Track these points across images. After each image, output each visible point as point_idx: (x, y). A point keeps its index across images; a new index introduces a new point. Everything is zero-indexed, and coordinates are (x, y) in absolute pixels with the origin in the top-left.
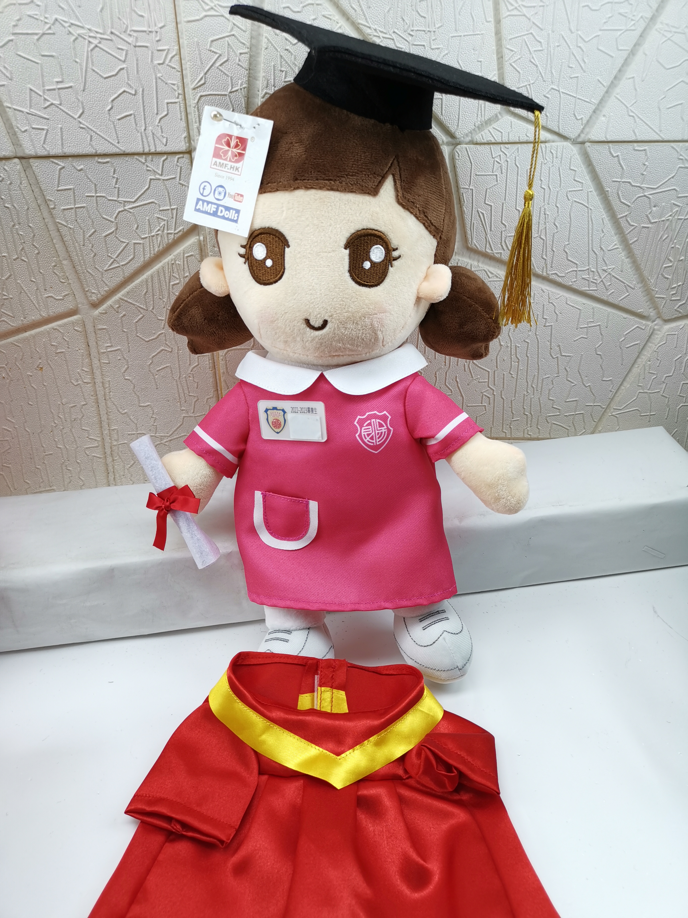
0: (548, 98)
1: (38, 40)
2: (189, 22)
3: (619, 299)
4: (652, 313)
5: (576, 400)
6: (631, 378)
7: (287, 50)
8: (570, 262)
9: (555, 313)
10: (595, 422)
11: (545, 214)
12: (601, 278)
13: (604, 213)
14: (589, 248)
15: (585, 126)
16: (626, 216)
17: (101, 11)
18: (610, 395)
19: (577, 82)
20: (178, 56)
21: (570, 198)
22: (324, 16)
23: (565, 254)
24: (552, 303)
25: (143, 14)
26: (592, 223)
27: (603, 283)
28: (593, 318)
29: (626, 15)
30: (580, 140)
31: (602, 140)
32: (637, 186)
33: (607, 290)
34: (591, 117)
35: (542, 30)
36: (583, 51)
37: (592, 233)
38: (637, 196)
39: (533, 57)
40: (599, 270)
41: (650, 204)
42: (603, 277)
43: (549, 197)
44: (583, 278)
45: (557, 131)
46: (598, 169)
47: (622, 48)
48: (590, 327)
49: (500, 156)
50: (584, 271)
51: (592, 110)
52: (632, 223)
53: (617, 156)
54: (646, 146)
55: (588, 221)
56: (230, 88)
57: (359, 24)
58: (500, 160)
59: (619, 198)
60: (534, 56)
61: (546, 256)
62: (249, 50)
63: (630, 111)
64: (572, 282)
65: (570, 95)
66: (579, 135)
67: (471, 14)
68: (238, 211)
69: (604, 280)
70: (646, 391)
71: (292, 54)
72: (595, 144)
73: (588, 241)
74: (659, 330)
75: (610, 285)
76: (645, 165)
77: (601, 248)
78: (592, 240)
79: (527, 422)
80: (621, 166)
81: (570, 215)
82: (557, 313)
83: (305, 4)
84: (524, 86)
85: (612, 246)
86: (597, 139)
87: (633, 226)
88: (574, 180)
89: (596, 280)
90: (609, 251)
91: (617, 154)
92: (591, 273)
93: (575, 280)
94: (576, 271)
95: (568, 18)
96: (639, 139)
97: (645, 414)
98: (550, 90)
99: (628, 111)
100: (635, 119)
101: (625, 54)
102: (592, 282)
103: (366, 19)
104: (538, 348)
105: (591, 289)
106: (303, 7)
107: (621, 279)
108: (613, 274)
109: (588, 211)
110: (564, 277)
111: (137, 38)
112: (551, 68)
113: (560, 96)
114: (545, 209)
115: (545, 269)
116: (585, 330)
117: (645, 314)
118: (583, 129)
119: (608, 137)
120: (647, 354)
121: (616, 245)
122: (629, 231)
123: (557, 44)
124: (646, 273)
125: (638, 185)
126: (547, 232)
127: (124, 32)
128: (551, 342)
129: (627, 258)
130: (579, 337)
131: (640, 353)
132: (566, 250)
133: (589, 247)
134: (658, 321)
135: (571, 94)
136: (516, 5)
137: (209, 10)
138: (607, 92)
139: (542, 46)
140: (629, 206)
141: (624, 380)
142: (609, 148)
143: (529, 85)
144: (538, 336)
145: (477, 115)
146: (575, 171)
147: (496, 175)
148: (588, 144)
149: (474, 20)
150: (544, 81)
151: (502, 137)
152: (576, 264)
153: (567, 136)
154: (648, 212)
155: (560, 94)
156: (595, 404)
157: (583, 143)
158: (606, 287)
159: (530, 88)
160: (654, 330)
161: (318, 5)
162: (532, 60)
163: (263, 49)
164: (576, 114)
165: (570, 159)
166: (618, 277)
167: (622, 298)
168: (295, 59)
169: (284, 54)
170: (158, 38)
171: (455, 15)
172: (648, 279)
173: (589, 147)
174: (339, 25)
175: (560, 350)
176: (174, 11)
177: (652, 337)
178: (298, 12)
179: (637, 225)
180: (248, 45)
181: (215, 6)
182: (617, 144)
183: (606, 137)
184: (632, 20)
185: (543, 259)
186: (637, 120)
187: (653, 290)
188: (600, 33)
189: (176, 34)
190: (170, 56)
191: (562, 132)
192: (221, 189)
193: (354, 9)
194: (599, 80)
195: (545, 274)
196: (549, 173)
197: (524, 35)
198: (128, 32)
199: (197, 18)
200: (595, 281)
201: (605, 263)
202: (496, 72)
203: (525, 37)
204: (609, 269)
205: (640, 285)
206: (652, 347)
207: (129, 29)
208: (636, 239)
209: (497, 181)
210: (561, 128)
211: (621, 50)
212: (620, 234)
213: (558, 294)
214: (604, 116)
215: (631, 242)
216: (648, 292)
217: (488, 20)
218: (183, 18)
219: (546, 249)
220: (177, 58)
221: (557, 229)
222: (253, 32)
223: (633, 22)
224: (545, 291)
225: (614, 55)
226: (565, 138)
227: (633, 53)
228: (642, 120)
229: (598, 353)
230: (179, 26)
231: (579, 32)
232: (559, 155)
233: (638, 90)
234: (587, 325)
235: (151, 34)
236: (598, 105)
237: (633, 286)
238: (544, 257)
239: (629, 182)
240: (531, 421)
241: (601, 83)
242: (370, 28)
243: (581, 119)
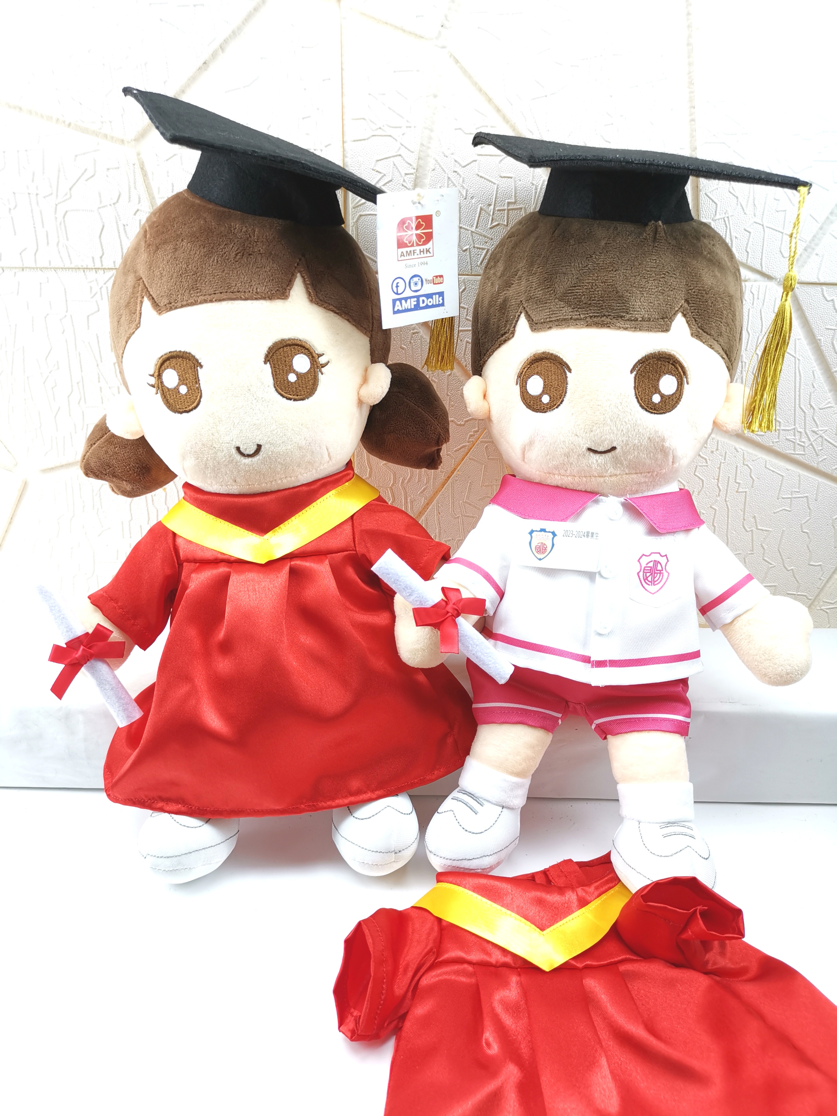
0: (749, 232)
2: (355, 141)
5: (775, 586)
7: (456, 172)
9: (751, 477)
12: (810, 440)
13: (815, 364)
14: (796, 405)
18: (819, 584)
19: (785, 217)
24: (747, 465)
26: (801, 376)
27: (813, 447)
28: (799, 488)
31: (813, 281)
33: (817, 456)
37: (800, 387)
40: (807, 431)
42: (812, 440)
43: (748, 342)
44: (787, 439)
45: (759, 269)
46: (808, 315)
48: (795, 498)
50: (788, 430)
51: (803, 248)
53: (832, 300)
55: (795, 373)
59: (832, 349)
62: (415, 170)
64: (775, 443)
65: (776, 231)
68: (441, 294)
69: (813, 443)
71: (460, 176)
72: (806, 284)
73: (796, 396)
75: (822, 450)
77: (811, 406)
78: (798, 398)
82: (754, 477)
85: (824, 404)
86: (808, 280)
89: (804, 442)
90: (820, 409)
91: (832, 297)
92: (798, 434)
93: (778, 440)
98: (752, 224)
102: (798, 444)
104: (728, 517)
105: (797, 452)
107: (835, 443)
108: (825, 437)
109: (795, 362)
110: (764, 435)
112: (754, 199)
113: (764, 231)
116: (789, 501)
119: (820, 278)
121: (829, 402)
128: (744, 512)
130: (781, 509)
133: (795, 402)
135: (777, 229)
137: (376, 129)
138: (820, 229)
142: (822, 291)
143: (728, 217)
144: (729, 503)
148: (797, 285)
150: (746, 214)
152: (779, 422)
153: (773, 277)
155: (764, 228)
158: (816, 452)
159: (729, 220)
162: (732, 191)
163: (430, 170)
164: (783, 252)
166: (830, 441)
167: (836, 466)
168: (463, 181)
169: (452, 176)
175: (756, 523)
180: (415, 165)
181: (383, 125)
182: (832, 286)
183: (818, 279)
188: (813, 164)
189: (341, 153)
191: (765, 270)
192: (416, 279)
194: (811, 215)
199: (365, 137)
200: (802, 444)
201: (816, 423)
204: (821, 430)
210: (764, 266)
212: (835, 391)
213: (756, 456)
214: (817, 255)
218: (351, 137)
222: (421, 153)
224: (740, 450)
226: (769, 278)
229: (805, 530)
230: (345, 145)
232: (761, 296)
234: (791, 495)
236: (810, 243)
241: (814, 218)
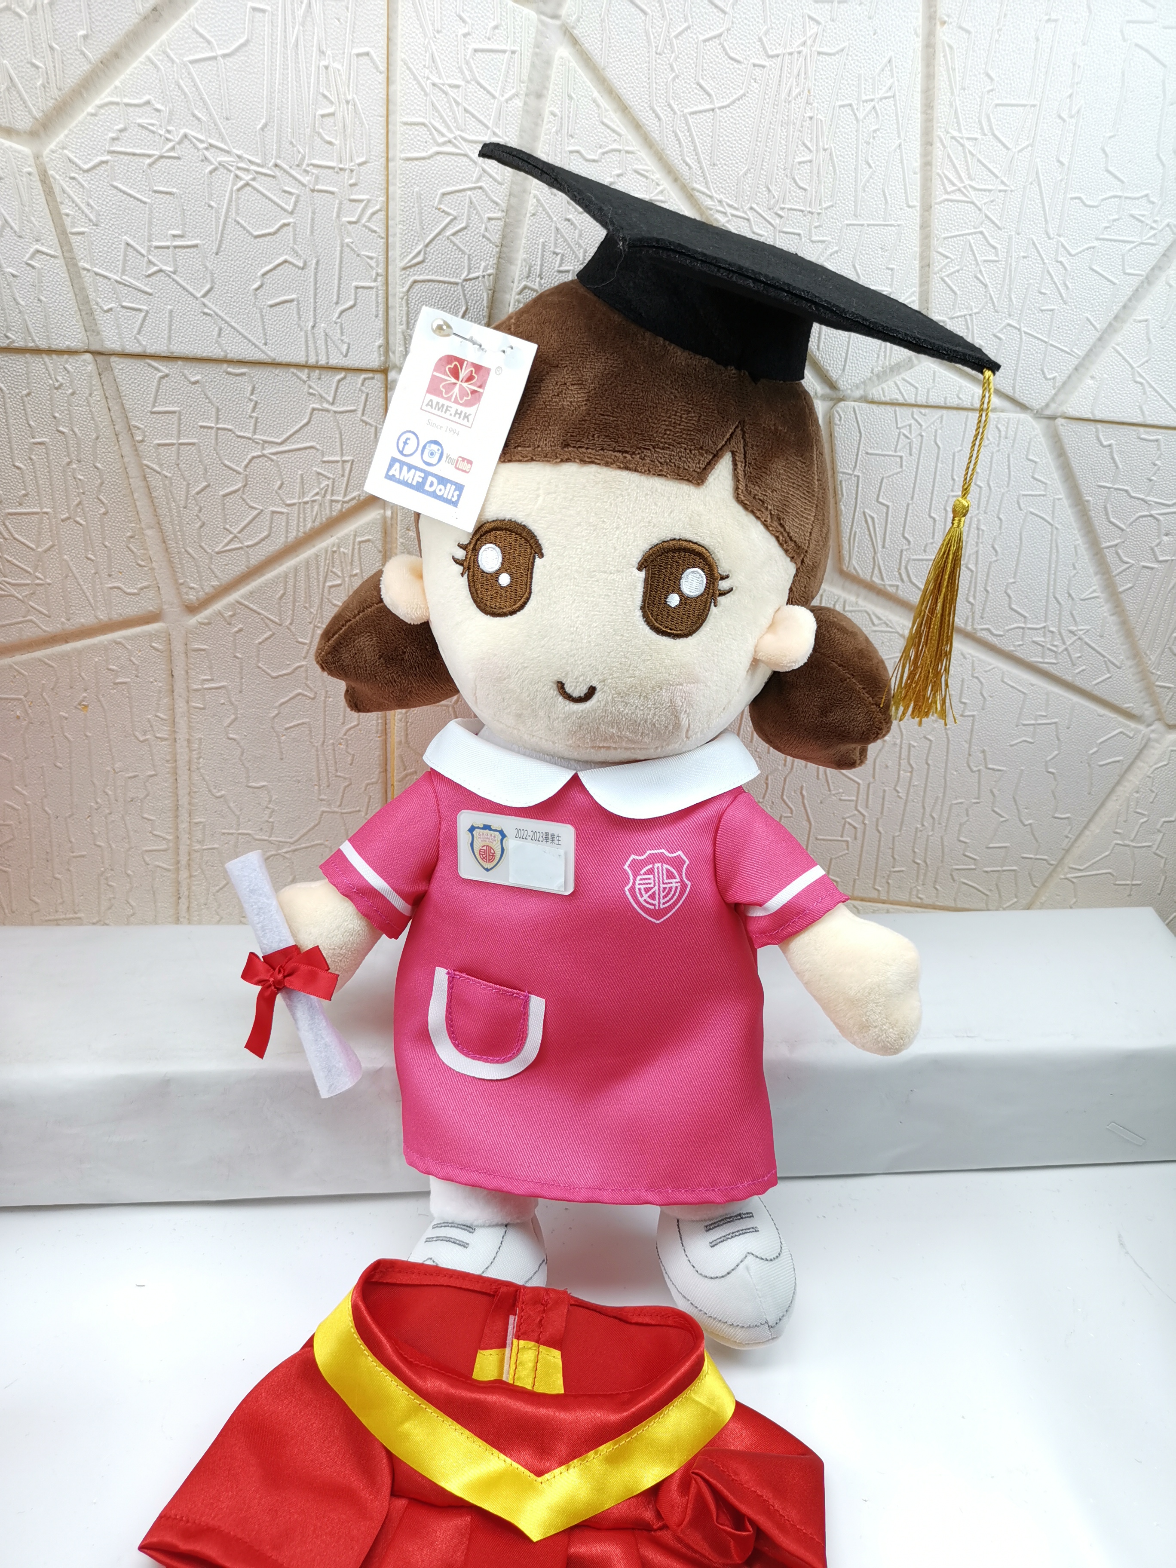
0: (1000, 339)
1: (150, 165)
2: (408, 159)
3: (1094, 683)
4: (1148, 711)
5: (1005, 847)
6: (1104, 816)
7: (569, 220)
8: (1013, 613)
9: (982, 695)
10: (1035, 886)
11: (978, 529)
12: (1064, 643)
13: (1078, 536)
14: (1048, 593)
15: (1059, 390)
16: (1116, 545)
17: (262, 129)
18: (1065, 844)
19: (1052, 319)
20: (383, 213)
21: (1022, 506)
22: (636, 171)
23: (1007, 598)
24: (977, 678)
25: (333, 140)
26: (1057, 551)
27: (1068, 653)
28: (1046, 710)
29: (1143, 219)
30: (1048, 412)
31: (1086, 416)
32: (1138, 499)
33: (1074, 665)
34: (1069, 377)
35: (999, 228)
36: (1066, 269)
37: (1056, 567)
38: (1138, 515)
39: (980, 271)
40: (1063, 631)
41: (1159, 529)
42: (1068, 643)
43: (988, 501)
44: (1034, 642)
45: (1010, 394)
46: (1075, 463)
47: (1132, 271)
48: (1040, 724)
49: (910, 426)
50: (1036, 629)
51: (1073, 366)
52: (1126, 559)
53: (1110, 445)
54: (1159, 435)
55: (1051, 548)
56: (466, 273)
57: (693, 189)
58: (910, 432)
59: (1107, 514)
60: (983, 269)
61: (974, 598)
62: (504, 214)
63: (1136, 374)
64: (1014, 646)
65: (1038, 339)
66: (1047, 405)
67: (884, 192)
68: (460, 488)
69: (1070, 648)
70: (1127, 842)
71: (575, 228)
72: (1073, 422)
73: (1049, 580)
74: (1157, 741)
75: (1080, 657)
76: (1155, 465)
77: (1070, 595)
78: (1055, 580)
79: (917, 876)
80: (1115, 462)
81: (1021, 534)
82: (985, 695)
83: (607, 149)
84: (961, 316)
85: (1088, 592)
86: (1077, 415)
87: (1126, 563)
88: (1033, 478)
89: (1055, 646)
90: (1082, 600)
91: (1109, 443)
92: (1049, 635)
93: (1021, 643)
94: (1023, 628)
95: (1045, 214)
96: (1149, 422)
97: (1124, 882)
98: (1005, 327)
99: (1133, 374)
100: (1144, 388)
101: (1135, 282)
102: (1049, 649)
103: (706, 183)
104: (947, 752)
105: (1046, 660)
106: (603, 154)
107: (1099, 649)
108: (1086, 640)
109: (1052, 532)
110: (1001, 636)
111: (317, 177)
112: (1010, 290)
113: (1021, 338)
114: (979, 520)
115: (970, 620)
116: (1031, 728)
117: (1135, 712)
118: (1056, 394)
119: (1096, 412)
120: (1134, 779)
121: (1094, 591)
122: (1119, 571)
123: (1022, 254)
124: (1143, 644)
125: (1142, 496)
126: (980, 560)
127: (298, 166)
128: (970, 744)
129: (1111, 615)
130: (1020, 740)
131: (1122, 777)
132: (1009, 591)
133: (1048, 590)
134: (1157, 726)
135: (1039, 336)
136: (961, 185)
137: (444, 143)
138: (1100, 339)
139: (997, 255)
140: (1122, 530)
141: (1091, 820)
142: (1097, 432)
143: (970, 315)
144: (949, 732)
145: (878, 355)
146: (1036, 462)
147: (901, 457)
148: (1060, 421)
149: (886, 202)
150: (996, 311)
151: (916, 395)
152: (1025, 617)
153: (1027, 405)
154: (1155, 544)
155: (1021, 334)
156: (1038, 857)
157: (1053, 418)
158: (1071, 660)
159: (972, 320)
160: (1149, 739)
161: (627, 152)
162: (979, 276)
163: (528, 215)
164: (1046, 370)
165: (1029, 443)
166: (1093, 645)
167: (1098, 681)
168: (580, 235)
169: (563, 226)
170: (352, 181)
171: (856, 191)
172: (1145, 653)
173: (1062, 425)
174: (660, 188)
175: (985, 759)
176: (384, 141)
177: (1145, 752)
178: (594, 161)
179: (1133, 562)
180: (504, 206)
181: (455, 138)
182: (1111, 425)
183: (1092, 413)
184: (1152, 228)
185: (969, 602)
186: (1148, 389)
187: (1153, 673)
188: (1096, 243)
189: (384, 177)
190: (370, 211)
191: (1018, 396)
192: (434, 447)
193: (687, 164)
194: (1088, 319)
195: (969, 628)
196: (991, 462)
197: (969, 234)
198: (304, 166)
199: (423, 154)
200: (1054, 649)
201: (1075, 620)
202: (916, 289)
203: (970, 237)
204: (1081, 630)
205: (1129, 663)
206: (1143, 769)
207: (306, 162)
208: (1130, 585)
209: (901, 466)
210: (1017, 390)
211: (1129, 274)
212: (1103, 574)
213: (990, 664)
214: (1092, 378)
215: (1120, 590)
216: (1144, 675)
217: (911, 204)
218: (399, 153)
219: (975, 587)
220: (381, 215)
221: (996, 556)
222: (514, 186)
223: (1153, 232)
224: (968, 656)
225: (1116, 281)
226: (1022, 407)
227: (1149, 280)
228: (1157, 392)
229: (1050, 770)
230: (391, 164)
231: (1062, 239)
232: (1011, 433)
233: (1153, 341)
234: (1036, 720)
235: (342, 173)
236: (1084, 359)
237: (1118, 664)
238: (971, 600)
239: (1126, 491)
240: (925, 875)
241: (1092, 324)
242: (711, 197)
243: (1054, 378)
